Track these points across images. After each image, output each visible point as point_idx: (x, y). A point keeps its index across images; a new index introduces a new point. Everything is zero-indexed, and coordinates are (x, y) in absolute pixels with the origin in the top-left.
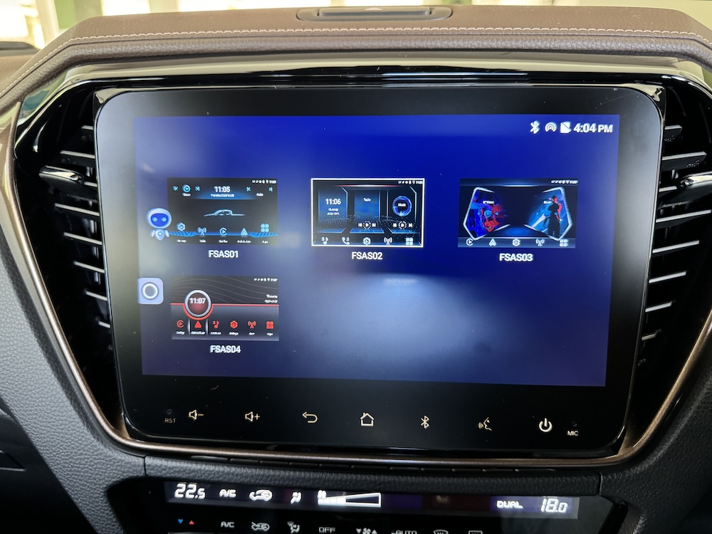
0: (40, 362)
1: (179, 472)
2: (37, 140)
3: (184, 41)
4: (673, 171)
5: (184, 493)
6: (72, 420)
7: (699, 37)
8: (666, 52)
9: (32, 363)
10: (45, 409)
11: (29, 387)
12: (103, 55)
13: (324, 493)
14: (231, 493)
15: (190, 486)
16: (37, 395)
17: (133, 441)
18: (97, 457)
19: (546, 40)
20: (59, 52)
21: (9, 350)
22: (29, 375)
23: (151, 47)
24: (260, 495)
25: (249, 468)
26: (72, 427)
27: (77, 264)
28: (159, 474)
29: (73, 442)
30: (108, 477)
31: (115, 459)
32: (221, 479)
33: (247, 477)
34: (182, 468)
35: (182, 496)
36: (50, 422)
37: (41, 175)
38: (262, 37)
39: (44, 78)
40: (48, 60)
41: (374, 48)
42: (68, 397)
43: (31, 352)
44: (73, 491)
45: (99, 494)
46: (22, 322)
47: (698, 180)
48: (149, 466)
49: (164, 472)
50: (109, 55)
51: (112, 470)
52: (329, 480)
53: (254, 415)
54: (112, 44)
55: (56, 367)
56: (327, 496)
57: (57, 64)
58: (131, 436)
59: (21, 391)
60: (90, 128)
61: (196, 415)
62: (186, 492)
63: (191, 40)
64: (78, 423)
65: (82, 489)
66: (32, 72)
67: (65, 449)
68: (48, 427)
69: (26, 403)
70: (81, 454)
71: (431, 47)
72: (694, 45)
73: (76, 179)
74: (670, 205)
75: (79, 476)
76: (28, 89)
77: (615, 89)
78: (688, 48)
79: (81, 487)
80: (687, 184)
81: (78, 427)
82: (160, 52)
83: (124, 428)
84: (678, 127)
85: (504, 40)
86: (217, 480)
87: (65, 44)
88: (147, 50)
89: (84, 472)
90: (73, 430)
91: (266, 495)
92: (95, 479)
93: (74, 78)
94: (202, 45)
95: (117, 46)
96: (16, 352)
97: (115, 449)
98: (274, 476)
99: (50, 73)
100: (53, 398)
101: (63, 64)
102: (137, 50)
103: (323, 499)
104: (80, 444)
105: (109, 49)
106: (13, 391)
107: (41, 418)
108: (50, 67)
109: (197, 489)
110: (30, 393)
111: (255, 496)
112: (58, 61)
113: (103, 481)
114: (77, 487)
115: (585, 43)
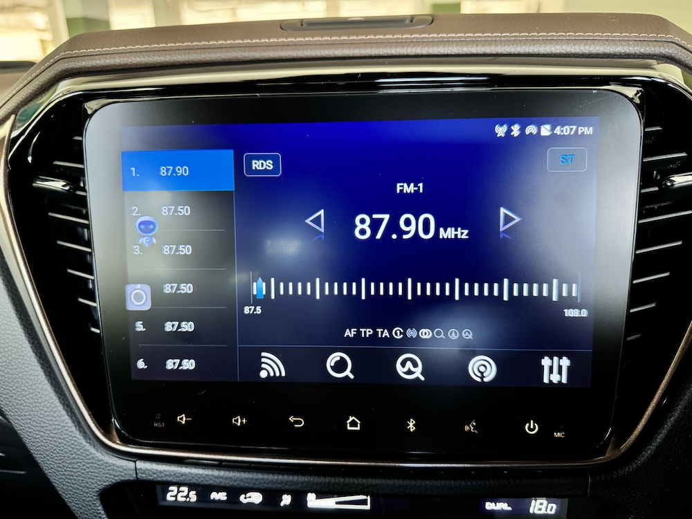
0: (34, 368)
1: (170, 475)
2: (30, 151)
3: (171, 52)
4: (655, 172)
5: (176, 496)
6: (65, 424)
7: (677, 39)
8: (644, 55)
9: (26, 369)
10: (39, 414)
11: (23, 393)
12: (93, 67)
13: (314, 495)
14: (222, 496)
15: (182, 489)
16: (31, 400)
17: (123, 445)
18: (89, 461)
19: (525, 44)
20: (51, 66)
21: (4, 356)
22: (23, 380)
23: (138, 59)
24: (250, 497)
25: (238, 471)
26: (65, 432)
27: (70, 271)
28: (150, 478)
29: (66, 447)
30: (100, 481)
31: (107, 463)
32: (211, 482)
33: (236, 481)
34: (172, 471)
35: (174, 499)
36: (43, 427)
37: (34, 184)
38: (246, 47)
39: (36, 91)
40: (41, 73)
41: (355, 55)
42: (61, 403)
43: (25, 358)
44: (66, 495)
45: (92, 497)
46: (16, 329)
47: (680, 180)
48: (141, 469)
49: (155, 475)
50: (98, 67)
51: (103, 474)
52: (317, 484)
53: (242, 419)
54: (101, 57)
55: (50, 372)
56: (317, 498)
57: (48, 78)
58: (121, 440)
59: (15, 396)
60: (80, 138)
61: (184, 419)
62: (178, 495)
63: (178, 52)
64: (70, 427)
65: (75, 493)
66: (25, 86)
67: (58, 453)
68: (42, 431)
69: (21, 409)
70: (74, 458)
71: (412, 54)
72: (673, 47)
73: (67, 188)
74: (653, 206)
75: (71, 479)
76: (22, 102)
77: (594, 91)
78: (667, 50)
79: (74, 490)
80: (669, 184)
81: (71, 432)
82: (147, 64)
83: (115, 433)
84: (659, 128)
85: (483, 45)
86: (206, 483)
87: (57, 57)
88: (135, 62)
89: (77, 476)
90: (65, 434)
91: (256, 498)
92: (87, 483)
93: (65, 89)
94: (187, 55)
95: (106, 59)
96: (10, 358)
97: (107, 454)
98: (263, 479)
99: (42, 86)
100: (46, 403)
101: (55, 77)
102: (125, 62)
103: (313, 501)
104: (73, 448)
105: (98, 62)
106: (8, 396)
107: (35, 423)
108: (42, 80)
109: (189, 492)
110: (24, 398)
111: (245, 498)
112: (49, 74)
113: (96, 485)
114: (71, 490)
115: (564, 47)
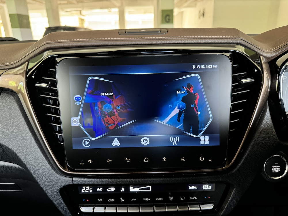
0: (36, 148)
4: (238, 78)
6: (47, 166)
7: (242, 38)
9: (33, 148)
10: (38, 163)
12: (58, 47)
13: (132, 187)
14: (101, 189)
15: (87, 188)
16: (35, 159)
18: (56, 179)
19: (196, 40)
20: (42, 46)
21: (25, 144)
22: (32, 152)
25: (108, 179)
29: (47, 174)
31: (62, 179)
32: (98, 183)
34: (85, 180)
35: (84, 191)
36: (39, 168)
37: (35, 85)
38: (109, 40)
39: (36, 54)
42: (46, 159)
43: (33, 144)
44: (47, 191)
45: (57, 191)
46: (29, 134)
47: (244, 81)
48: (74, 180)
49: (79, 182)
51: (61, 183)
53: (110, 160)
54: (60, 43)
58: (69, 170)
59: (29, 158)
61: (91, 161)
63: (86, 42)
65: (51, 190)
67: (45, 177)
69: (31, 162)
70: (51, 178)
71: (162, 43)
73: (48, 86)
74: (238, 89)
75: (49, 186)
76: (31, 57)
77: (217, 55)
78: (239, 41)
80: (241, 82)
81: (49, 169)
83: (67, 167)
84: (238, 65)
85: (183, 40)
87: (44, 43)
88: (72, 45)
89: (51, 184)
92: (55, 186)
97: (62, 175)
98: (116, 181)
100: (40, 160)
101: (44, 50)
102: (69, 45)
104: (50, 175)
106: (26, 158)
107: (36, 167)
108: (39, 51)
110: (32, 158)
113: (58, 187)
114: (49, 190)
115: (208, 41)
